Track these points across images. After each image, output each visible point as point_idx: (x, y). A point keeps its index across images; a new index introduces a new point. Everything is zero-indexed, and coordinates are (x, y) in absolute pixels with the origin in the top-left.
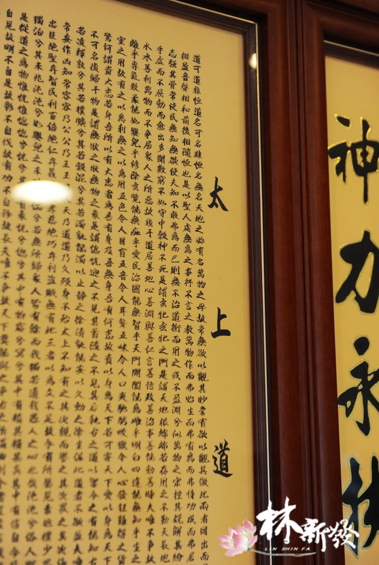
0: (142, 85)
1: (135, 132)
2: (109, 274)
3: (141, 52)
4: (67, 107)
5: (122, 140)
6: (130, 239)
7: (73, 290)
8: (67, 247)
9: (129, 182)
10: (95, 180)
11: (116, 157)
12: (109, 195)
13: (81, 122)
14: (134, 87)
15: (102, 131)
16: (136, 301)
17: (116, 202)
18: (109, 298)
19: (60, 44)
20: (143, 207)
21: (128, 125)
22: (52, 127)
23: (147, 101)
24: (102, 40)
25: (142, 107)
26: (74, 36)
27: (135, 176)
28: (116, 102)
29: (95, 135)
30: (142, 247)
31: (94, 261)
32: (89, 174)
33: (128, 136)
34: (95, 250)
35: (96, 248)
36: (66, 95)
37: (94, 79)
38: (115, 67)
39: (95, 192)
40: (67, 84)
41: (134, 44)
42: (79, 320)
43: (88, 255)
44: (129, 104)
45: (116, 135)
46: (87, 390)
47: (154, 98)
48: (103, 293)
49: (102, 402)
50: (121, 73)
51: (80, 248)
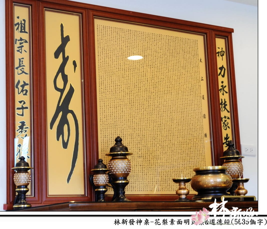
0: (190, 45)
1: (190, 52)
2: (187, 72)
3: (190, 40)
4: (181, 49)
5: (188, 53)
6: (190, 67)
7: (183, 74)
8: (182, 68)
9: (189, 59)
10: (185, 59)
11: (187, 56)
12: (187, 61)
13: (183, 51)
14: (189, 45)
15: (185, 52)
16: (191, 75)
17: (188, 62)
18: (188, 75)
19: (180, 40)
20: (191, 62)
21: (189, 51)
22: (180, 52)
23: (191, 47)
24: (185, 39)
25: (190, 48)
26: (181, 39)
27: (190, 58)
28: (187, 48)
29: (185, 53)
30: (191, 68)
31: (186, 70)
32: (184, 58)
33: (189, 53)
34: (186, 68)
36: (181, 47)
37: (184, 45)
38: (187, 43)
39: (185, 60)
40: (181, 46)
41: (189, 39)
42: (184, 78)
43: (185, 69)
44: (189, 48)
45: (187, 52)
46: (186, 87)
47: (192, 47)
48: (187, 74)
49: (188, 89)
50: (187, 44)
51: (184, 68)
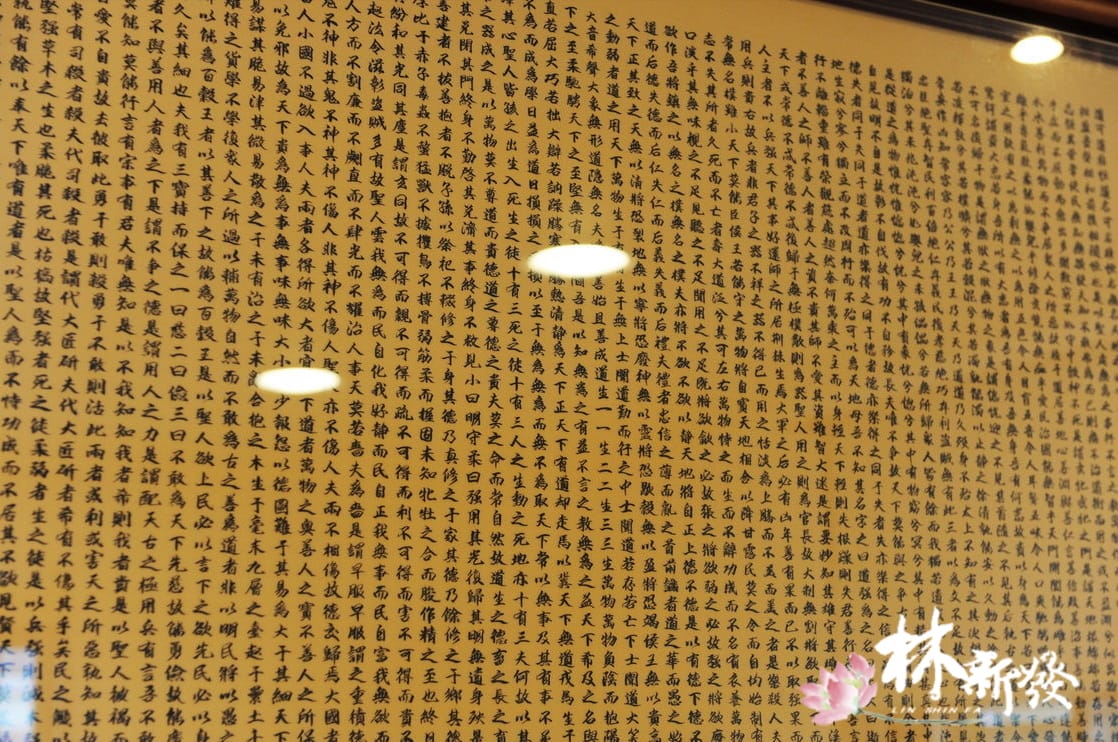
0: (1034, 158)
1: (1030, 226)
2: (1012, 430)
3: (1031, 110)
4: (947, 197)
5: (1015, 239)
6: (1033, 379)
7: (972, 454)
8: (959, 393)
9: (1028, 298)
10: (986, 297)
11: (1010, 264)
12: (1005, 318)
13: (965, 216)
14: (1025, 161)
15: (990, 228)
16: (1047, 466)
17: (1013, 328)
18: (1015, 464)
19: (934, 108)
20: (1046, 332)
21: (1022, 217)
22: (932, 227)
23: (1042, 181)
24: (982, 97)
25: (1036, 189)
26: (950, 95)
27: (1034, 289)
28: (1005, 185)
29: (982, 234)
30: (1049, 391)
31: (994, 412)
32: (979, 290)
33: (1022, 233)
34: (993, 396)
35: (994, 394)
36: (945, 180)
37: (977, 154)
38: (1001, 135)
39: (988, 314)
40: (945, 163)
41: (1021, 100)
42: (981, 495)
43: (986, 404)
44: (1020, 187)
45: (1007, 232)
46: (998, 593)
47: (1050, 176)
48: (1007, 458)
49: (1016, 609)
50: (1008, 144)
51: (976, 394)
